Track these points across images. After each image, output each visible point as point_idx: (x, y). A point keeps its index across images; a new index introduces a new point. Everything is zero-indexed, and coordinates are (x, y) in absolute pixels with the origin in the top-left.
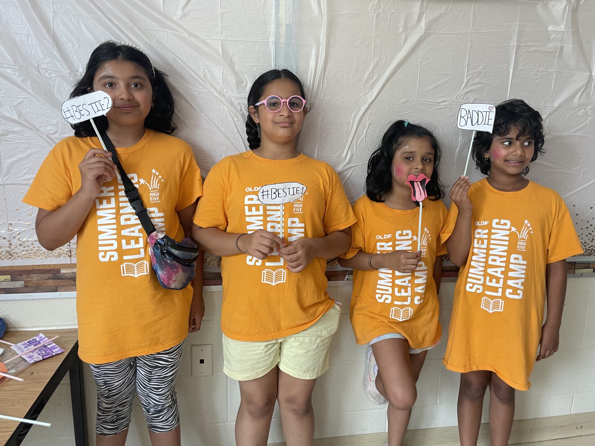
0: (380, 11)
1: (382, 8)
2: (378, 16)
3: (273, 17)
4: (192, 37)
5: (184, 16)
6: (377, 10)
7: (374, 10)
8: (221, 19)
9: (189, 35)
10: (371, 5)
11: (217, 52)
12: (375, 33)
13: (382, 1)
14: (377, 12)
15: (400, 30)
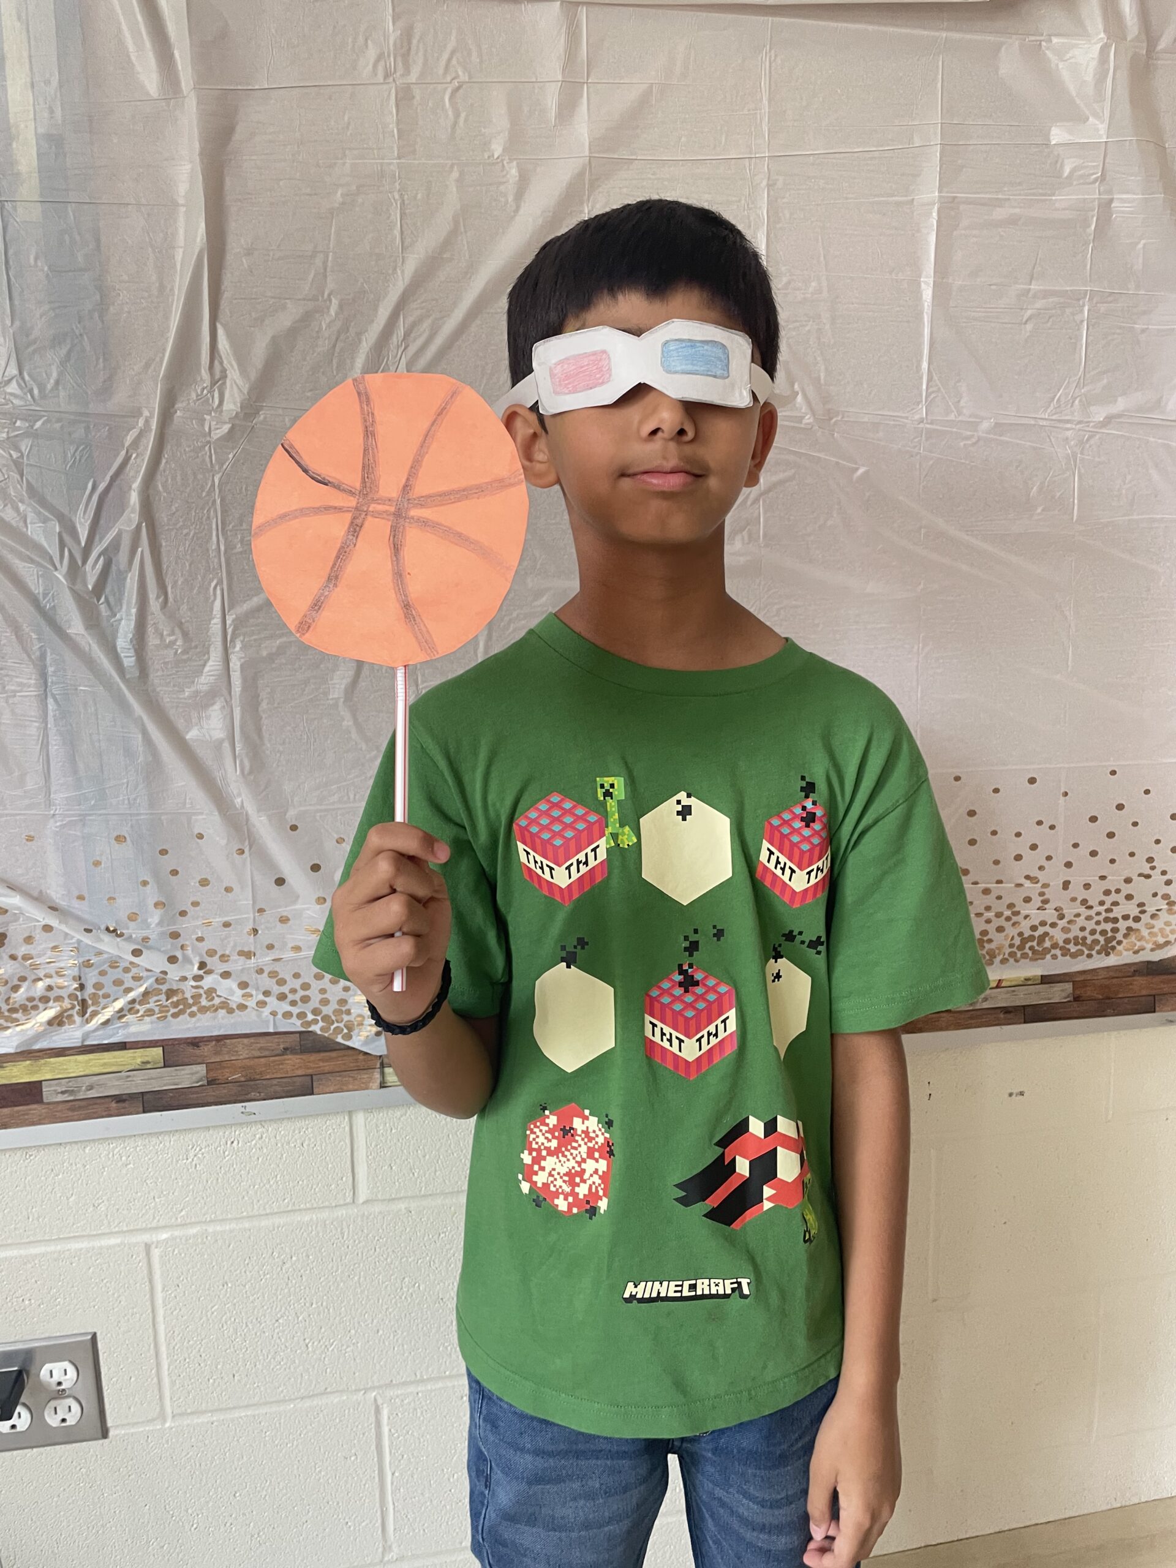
0: (413, 78)
1: (416, 69)
2: (404, 97)
6: (398, 74)
7: (386, 76)
10: (372, 53)
12: (399, 158)
13: (415, 42)
14: (401, 81)
15: (497, 149)
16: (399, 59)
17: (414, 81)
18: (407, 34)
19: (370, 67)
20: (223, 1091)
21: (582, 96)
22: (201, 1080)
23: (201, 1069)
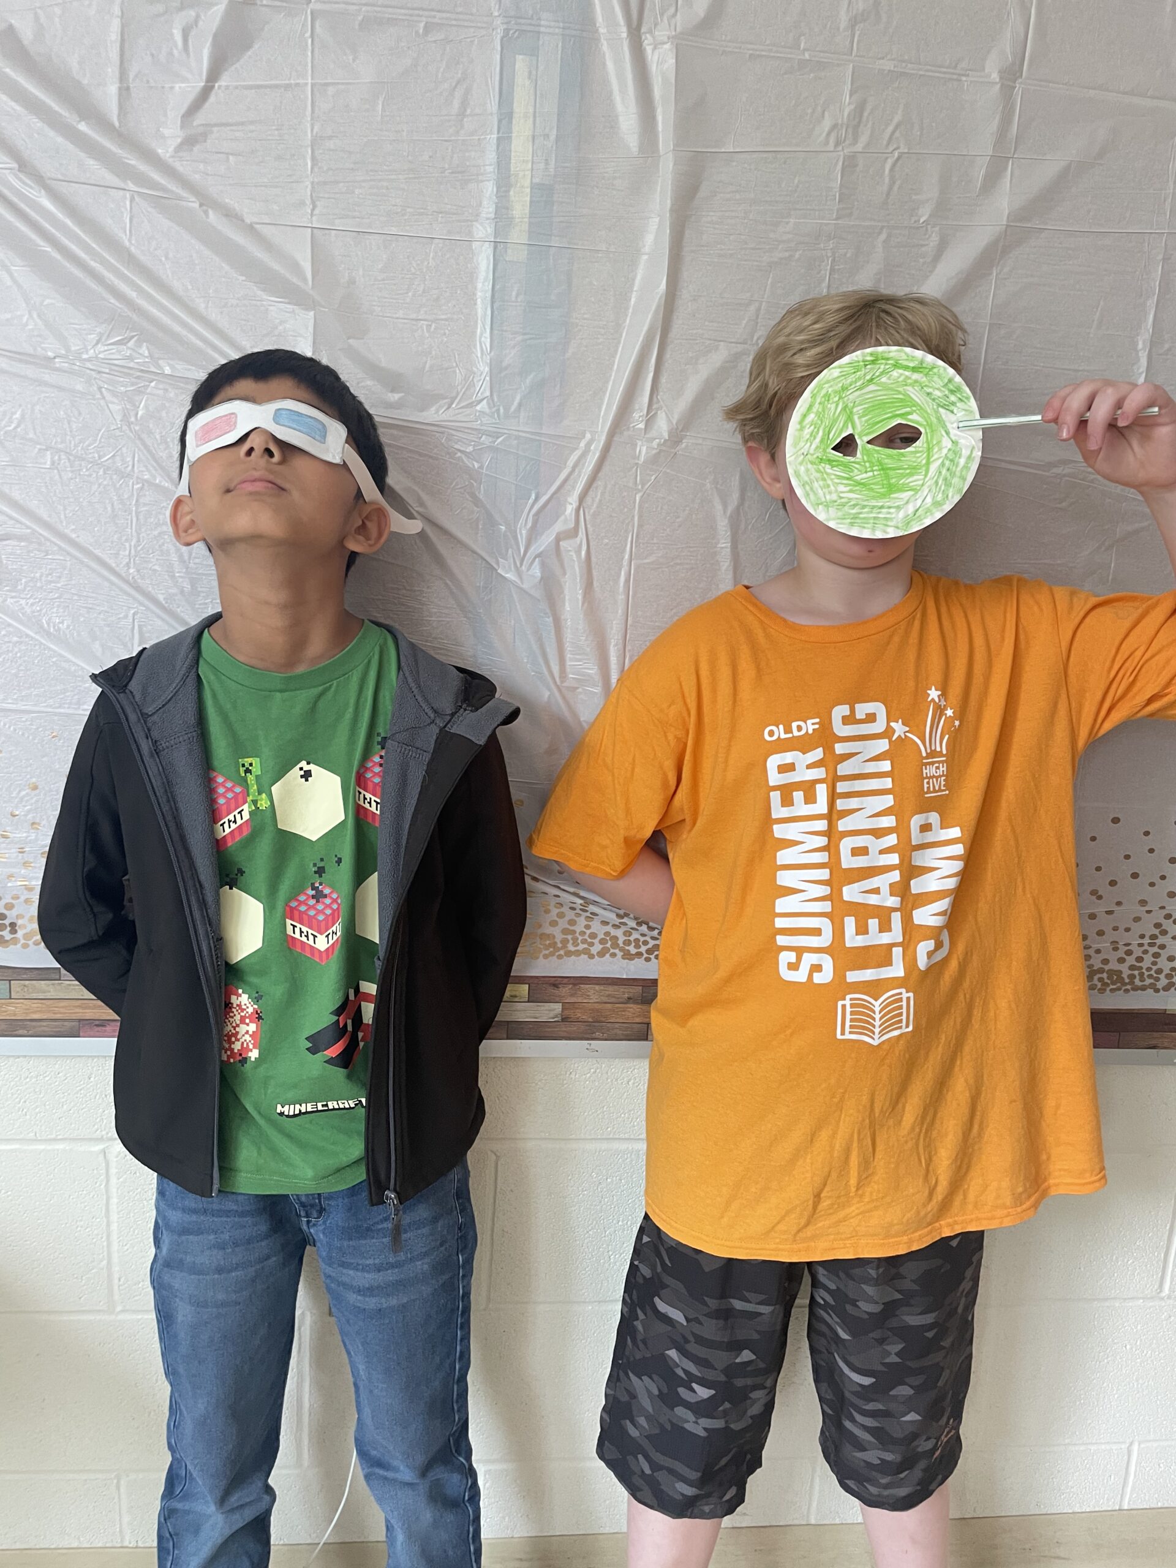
0: (859, 147)
1: (863, 140)
2: (850, 163)
3: (491, 156)
4: (211, 212)
5: (189, 142)
6: (847, 142)
7: (837, 144)
8: (313, 158)
9: (201, 205)
10: (827, 123)
11: (296, 268)
12: (837, 219)
13: (866, 114)
14: (849, 150)
15: (924, 213)
16: (850, 131)
17: (860, 150)
18: (860, 108)
19: (824, 135)
20: (573, 1028)
21: (1006, 169)
22: (556, 1016)
23: (557, 1008)
